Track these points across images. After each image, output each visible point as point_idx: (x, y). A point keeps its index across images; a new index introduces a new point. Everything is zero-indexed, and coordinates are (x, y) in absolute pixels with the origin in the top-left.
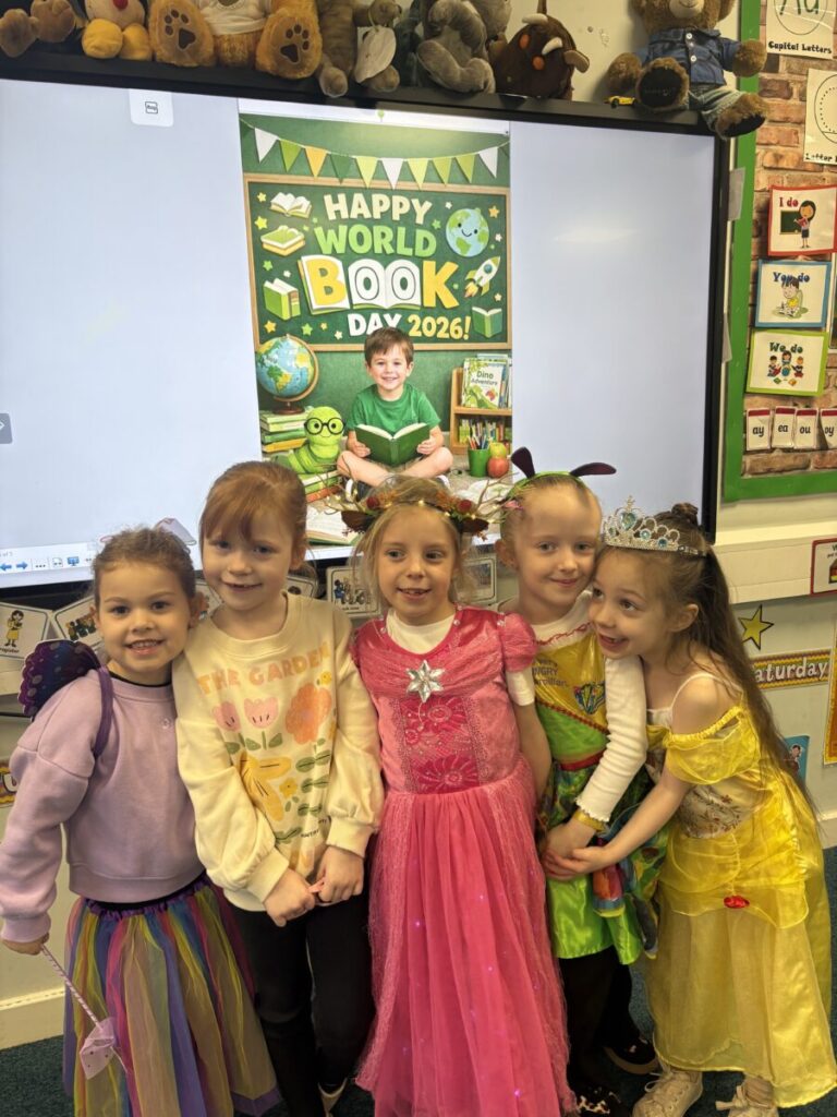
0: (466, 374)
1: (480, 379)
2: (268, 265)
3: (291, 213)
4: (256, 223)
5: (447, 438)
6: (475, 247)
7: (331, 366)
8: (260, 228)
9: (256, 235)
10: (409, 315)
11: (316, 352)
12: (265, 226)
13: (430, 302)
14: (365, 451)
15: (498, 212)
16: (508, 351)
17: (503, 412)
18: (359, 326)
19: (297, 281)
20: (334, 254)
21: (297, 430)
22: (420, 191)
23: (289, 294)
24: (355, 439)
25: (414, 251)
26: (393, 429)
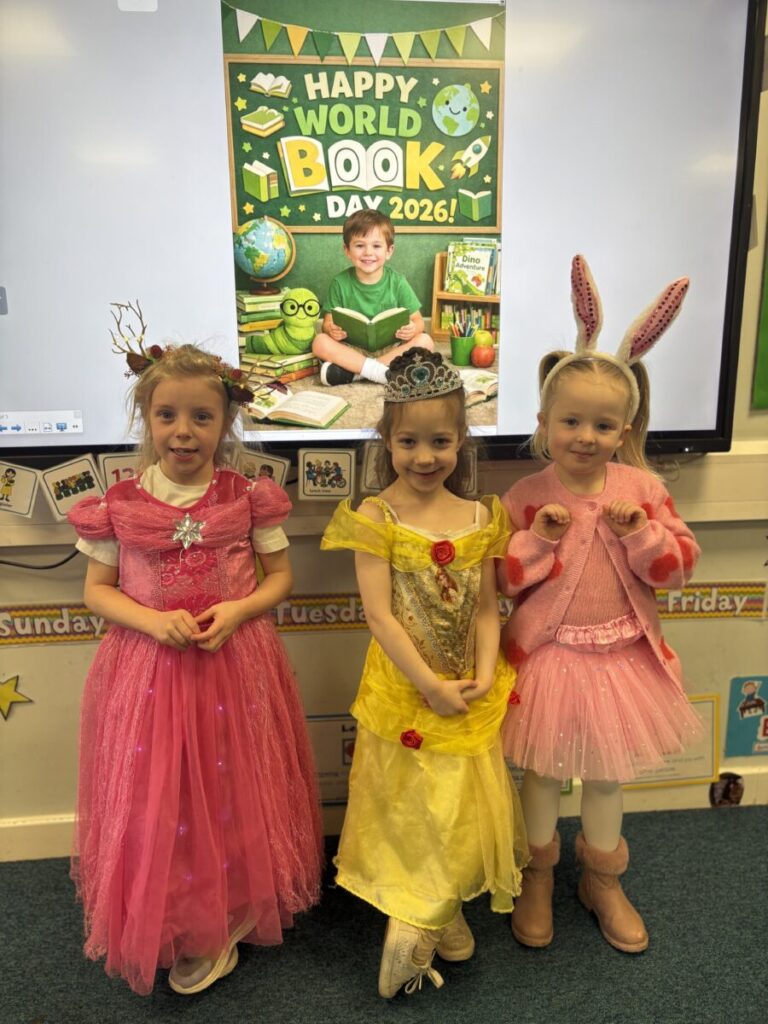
0: (450, 259)
1: (466, 263)
2: (247, 147)
3: (270, 93)
4: (236, 104)
5: (428, 324)
6: (464, 126)
7: (309, 248)
8: (240, 109)
9: (236, 116)
10: (390, 197)
11: (293, 234)
12: (245, 107)
13: (413, 184)
14: (341, 334)
15: (490, 87)
16: (497, 236)
17: (489, 299)
18: (337, 207)
19: (276, 163)
20: (314, 135)
21: (273, 311)
22: (405, 67)
23: (268, 176)
24: (332, 322)
25: (397, 132)
26: (371, 313)
